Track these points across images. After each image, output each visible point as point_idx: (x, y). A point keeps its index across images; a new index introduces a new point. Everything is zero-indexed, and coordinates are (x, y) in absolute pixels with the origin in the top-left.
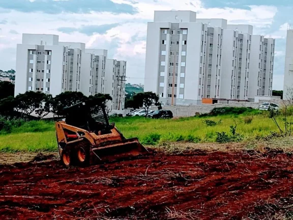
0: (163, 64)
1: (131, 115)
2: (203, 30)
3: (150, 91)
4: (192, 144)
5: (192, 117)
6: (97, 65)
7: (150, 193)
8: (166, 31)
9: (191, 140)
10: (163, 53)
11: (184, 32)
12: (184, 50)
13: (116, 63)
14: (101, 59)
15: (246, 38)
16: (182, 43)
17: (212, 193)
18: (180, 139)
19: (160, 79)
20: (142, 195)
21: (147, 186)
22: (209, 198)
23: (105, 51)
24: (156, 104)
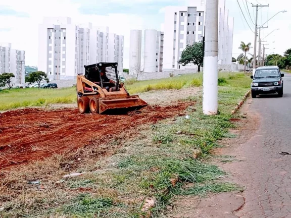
0: (50, 52)
1: (28, 87)
2: (76, 29)
3: (41, 71)
4: (66, 104)
5: (70, 88)
6: (4, 54)
7: (24, 136)
8: (51, 30)
9: (66, 102)
10: (50, 45)
11: (64, 31)
12: (64, 43)
13: (18, 52)
14: (7, 49)
15: (105, 35)
16: (62, 38)
17: (65, 134)
18: (59, 102)
19: (49, 63)
20: (17, 138)
21: (23, 132)
22: (62, 137)
23: (10, 44)
24: (45, 79)
